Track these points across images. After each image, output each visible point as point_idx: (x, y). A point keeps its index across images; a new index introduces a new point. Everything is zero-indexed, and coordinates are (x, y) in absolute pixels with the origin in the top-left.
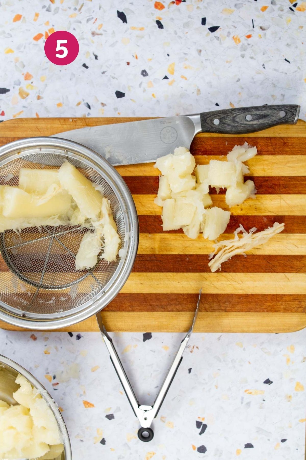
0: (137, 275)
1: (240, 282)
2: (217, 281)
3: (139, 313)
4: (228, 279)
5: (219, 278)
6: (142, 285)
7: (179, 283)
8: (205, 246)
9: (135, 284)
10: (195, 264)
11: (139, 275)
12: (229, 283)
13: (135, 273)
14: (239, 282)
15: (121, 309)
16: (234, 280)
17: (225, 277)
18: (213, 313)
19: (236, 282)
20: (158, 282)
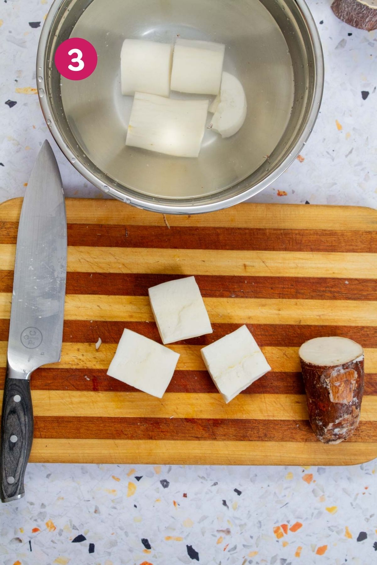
0: (209, 272)
1: (82, 260)
2: (110, 263)
3: (208, 225)
4: (96, 265)
5: (108, 266)
6: (203, 260)
7: (157, 261)
8: (125, 306)
9: (211, 262)
10: (137, 284)
11: (207, 271)
12: (95, 260)
13: (211, 274)
14: (84, 260)
15: (230, 230)
16: (90, 264)
17: (101, 268)
18: (116, 224)
19: (87, 261)
20: (183, 263)
